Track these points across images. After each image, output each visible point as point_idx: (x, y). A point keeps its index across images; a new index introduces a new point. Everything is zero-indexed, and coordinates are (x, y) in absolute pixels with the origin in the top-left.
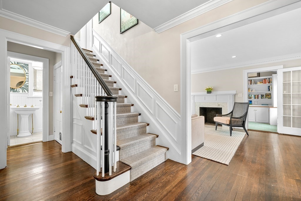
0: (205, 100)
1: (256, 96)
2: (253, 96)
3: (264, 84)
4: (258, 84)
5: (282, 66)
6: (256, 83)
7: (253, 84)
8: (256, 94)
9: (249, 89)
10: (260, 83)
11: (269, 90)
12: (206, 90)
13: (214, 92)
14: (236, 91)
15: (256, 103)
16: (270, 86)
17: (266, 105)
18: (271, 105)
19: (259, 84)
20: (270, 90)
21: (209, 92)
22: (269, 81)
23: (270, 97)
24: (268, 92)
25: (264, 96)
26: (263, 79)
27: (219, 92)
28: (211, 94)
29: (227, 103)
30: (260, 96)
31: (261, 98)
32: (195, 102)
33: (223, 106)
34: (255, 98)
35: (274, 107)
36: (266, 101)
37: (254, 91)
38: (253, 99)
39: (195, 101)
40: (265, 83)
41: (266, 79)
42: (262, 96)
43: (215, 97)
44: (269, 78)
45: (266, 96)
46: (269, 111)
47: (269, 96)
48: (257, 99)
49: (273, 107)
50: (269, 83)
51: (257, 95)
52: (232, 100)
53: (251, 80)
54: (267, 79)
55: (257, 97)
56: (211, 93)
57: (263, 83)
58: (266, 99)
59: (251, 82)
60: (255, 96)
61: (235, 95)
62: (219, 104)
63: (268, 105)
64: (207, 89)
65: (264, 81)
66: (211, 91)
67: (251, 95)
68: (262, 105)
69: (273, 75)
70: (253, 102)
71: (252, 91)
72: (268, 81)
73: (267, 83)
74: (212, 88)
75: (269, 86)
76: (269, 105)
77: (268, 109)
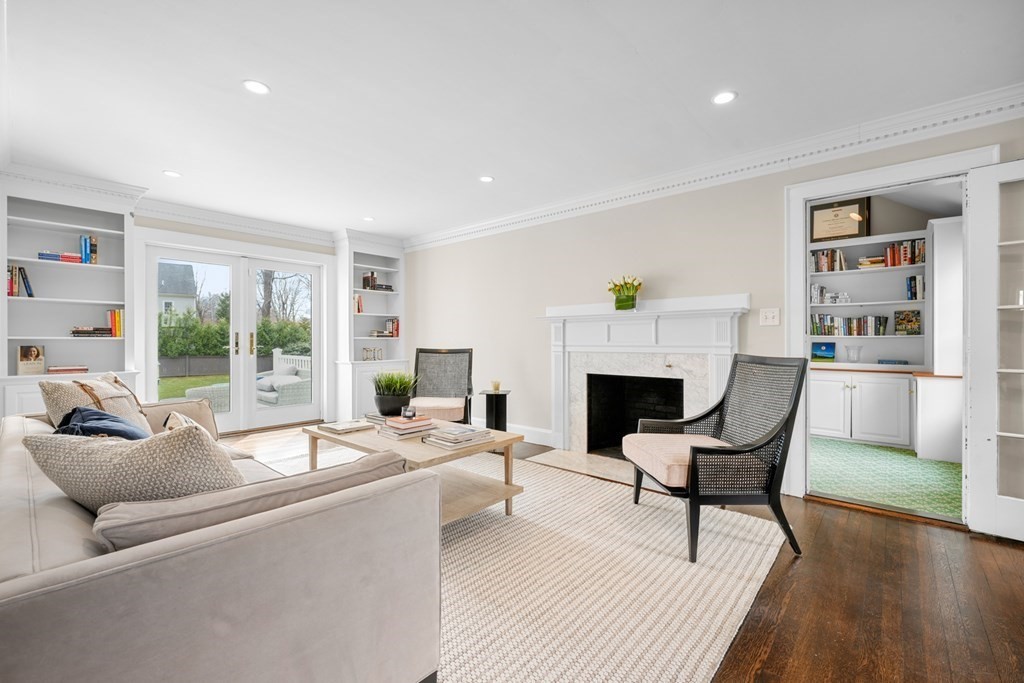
0: (609, 340)
1: (855, 321)
2: (839, 322)
3: (889, 267)
4: (863, 269)
5: (995, 152)
6: (852, 264)
7: (841, 269)
8: (855, 313)
9: (822, 291)
10: (873, 263)
11: (914, 295)
12: (611, 293)
13: (648, 303)
14: (751, 295)
15: (853, 355)
16: (919, 278)
17: (900, 362)
18: (922, 363)
19: (866, 267)
20: (919, 295)
21: (626, 299)
22: (913, 253)
23: (916, 326)
24: (909, 306)
25: (891, 322)
26: (885, 245)
27: (670, 304)
28: (635, 310)
29: (705, 355)
30: (871, 321)
31: (877, 332)
32: (568, 349)
33: (689, 372)
34: (850, 334)
35: (936, 373)
36: (897, 344)
37: (846, 302)
38: (839, 338)
39: (567, 343)
40: (894, 264)
41: (901, 243)
42: (881, 321)
43: (653, 325)
44: (913, 241)
45: (898, 323)
46: (912, 393)
47: (911, 323)
48: (855, 336)
49: (929, 374)
50: (913, 261)
51: (859, 320)
52: (728, 344)
53: (833, 251)
54: (905, 244)
55: (856, 326)
56: (633, 306)
57: (883, 261)
58: (899, 336)
59: (833, 261)
60: (849, 321)
61: (743, 317)
62: (671, 360)
63: (906, 363)
64: (618, 289)
65: (888, 255)
66: (633, 298)
67: (832, 320)
68: (880, 362)
69: (932, 221)
70: (840, 350)
71: (835, 299)
72: (909, 256)
73: (905, 265)
74: (636, 283)
75: (913, 279)
76: (914, 367)
77: (907, 381)
